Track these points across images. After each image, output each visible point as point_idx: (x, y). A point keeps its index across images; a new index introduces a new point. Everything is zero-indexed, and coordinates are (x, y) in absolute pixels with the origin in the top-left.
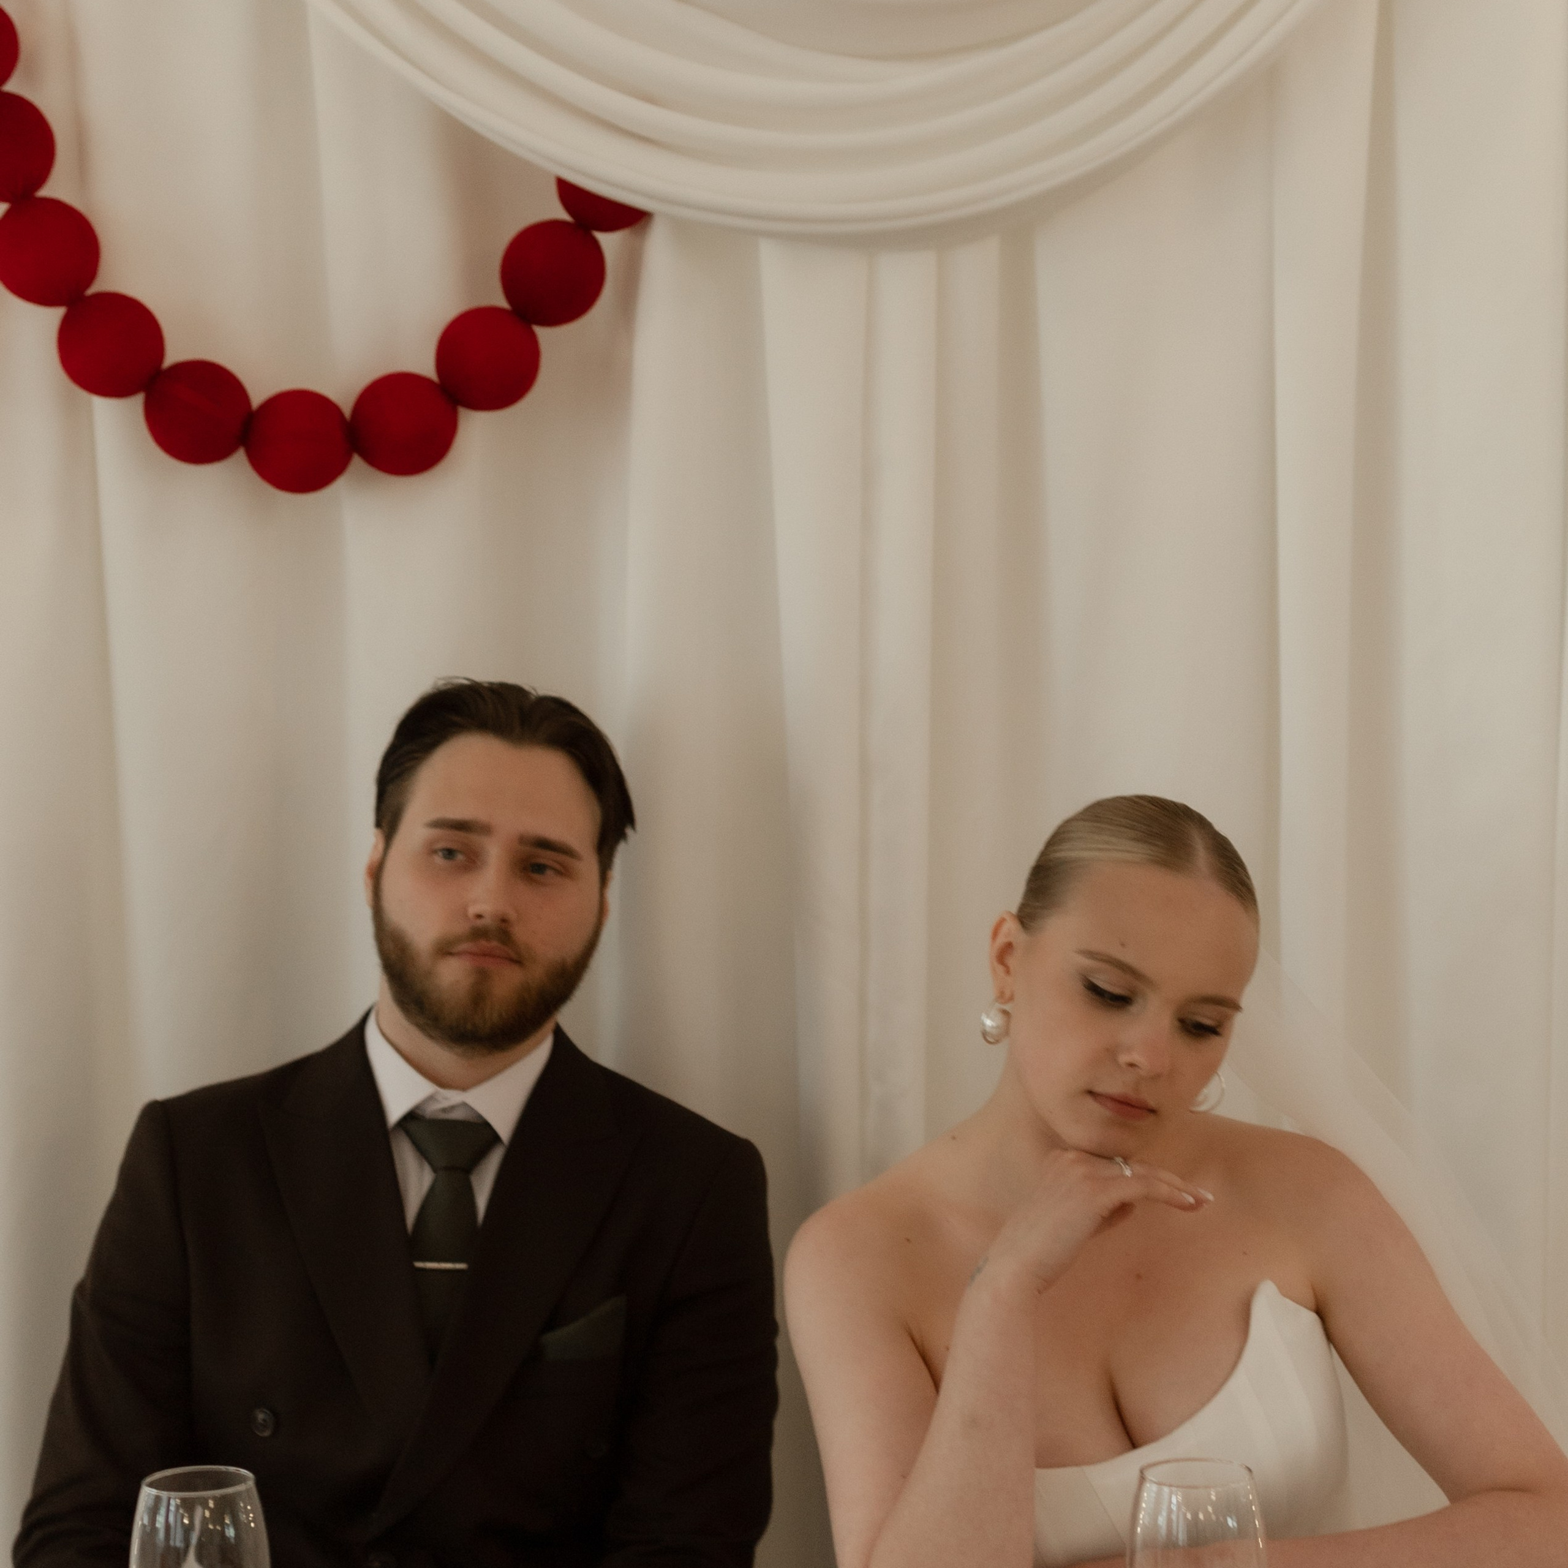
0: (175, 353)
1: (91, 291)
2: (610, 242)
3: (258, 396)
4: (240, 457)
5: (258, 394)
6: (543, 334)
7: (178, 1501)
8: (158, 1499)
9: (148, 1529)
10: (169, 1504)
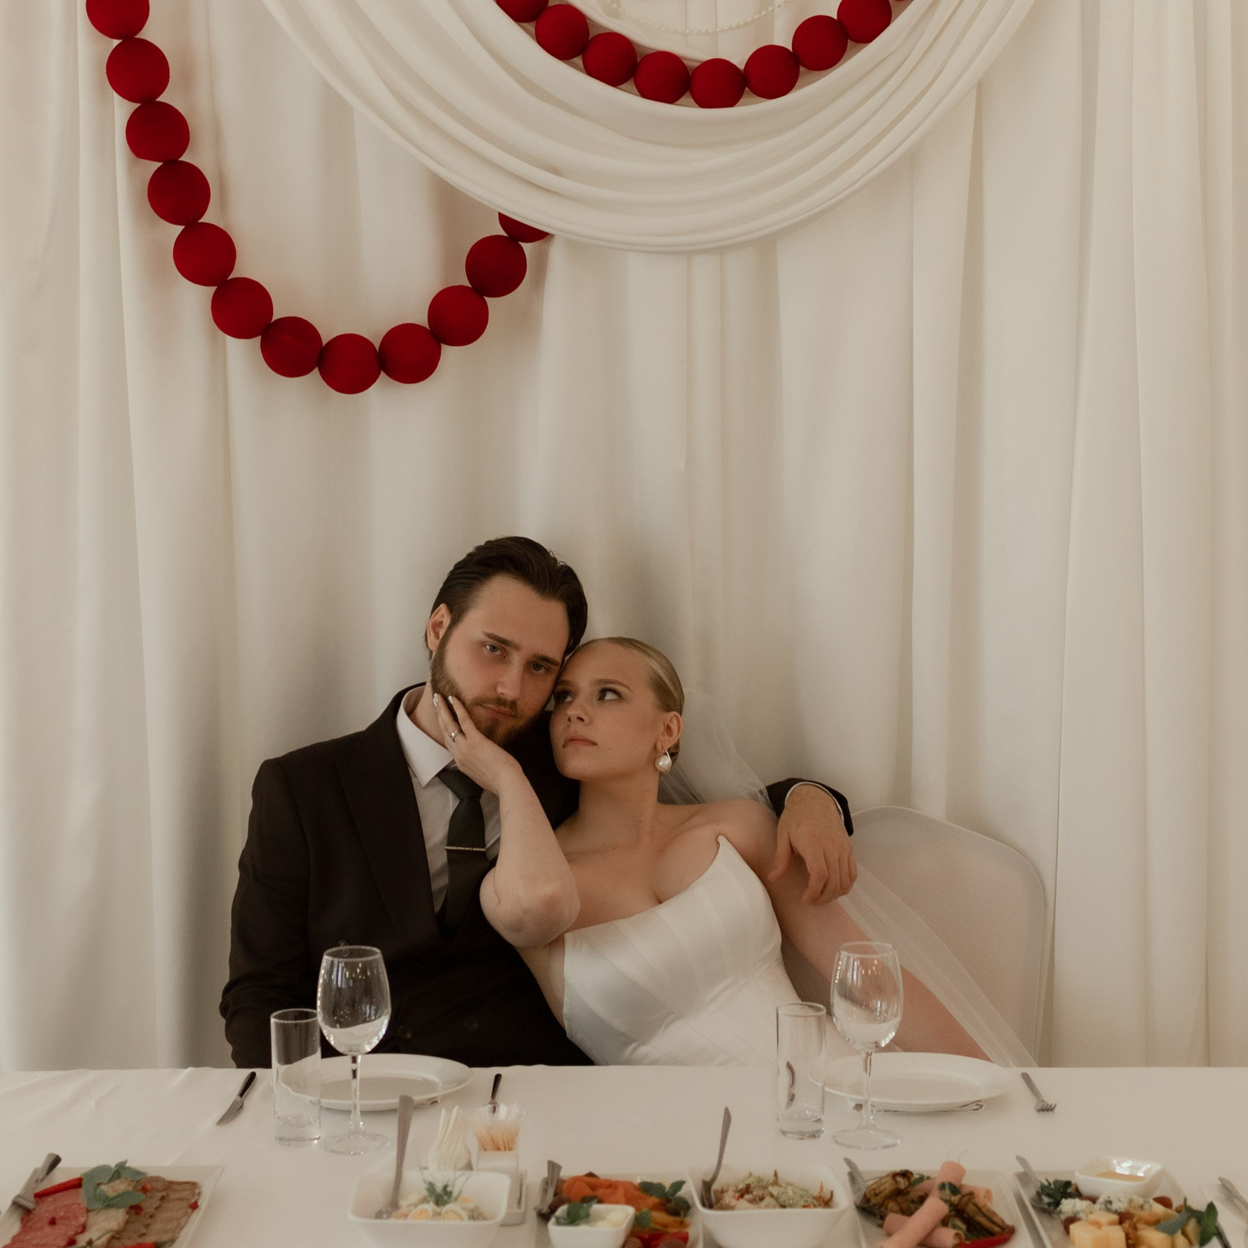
0: (278, 314)
1: (231, 277)
2: (527, 247)
3: (326, 338)
4: (316, 372)
5: (326, 337)
6: (490, 301)
7: (343, 965)
8: (332, 963)
9: (327, 981)
10: (338, 967)
